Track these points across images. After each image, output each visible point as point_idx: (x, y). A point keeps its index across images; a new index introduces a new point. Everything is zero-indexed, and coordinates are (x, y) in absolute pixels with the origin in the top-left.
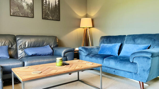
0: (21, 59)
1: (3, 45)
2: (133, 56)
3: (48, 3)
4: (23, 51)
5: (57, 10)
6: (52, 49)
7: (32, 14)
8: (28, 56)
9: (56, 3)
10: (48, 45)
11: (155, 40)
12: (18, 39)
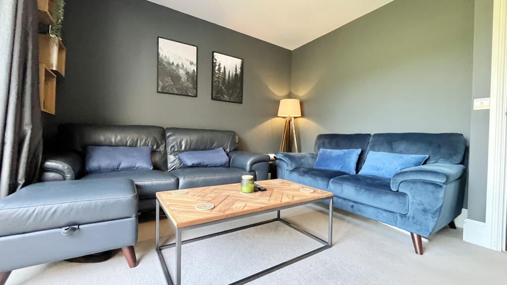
0: (173, 173)
1: (143, 146)
2: (399, 178)
3: (222, 70)
4: (177, 156)
5: (239, 84)
6: (228, 154)
7: (195, 91)
8: (184, 167)
9: (236, 71)
10: (221, 148)
11: (439, 146)
12: (168, 134)
